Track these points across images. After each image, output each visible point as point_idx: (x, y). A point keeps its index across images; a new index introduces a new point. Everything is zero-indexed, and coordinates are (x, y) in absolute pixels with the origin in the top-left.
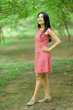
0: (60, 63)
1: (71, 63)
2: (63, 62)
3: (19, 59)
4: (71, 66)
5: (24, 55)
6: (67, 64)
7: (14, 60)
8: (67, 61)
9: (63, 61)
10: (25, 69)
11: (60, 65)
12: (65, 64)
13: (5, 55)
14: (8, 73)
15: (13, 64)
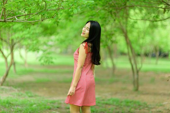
0: (99, 103)
1: (115, 103)
2: (103, 102)
3: (37, 94)
4: (115, 107)
5: (45, 89)
6: (109, 105)
7: (29, 95)
8: (109, 100)
9: (103, 100)
10: (48, 107)
11: (98, 104)
12: (107, 104)
13: (16, 87)
14: (21, 111)
15: (29, 99)
